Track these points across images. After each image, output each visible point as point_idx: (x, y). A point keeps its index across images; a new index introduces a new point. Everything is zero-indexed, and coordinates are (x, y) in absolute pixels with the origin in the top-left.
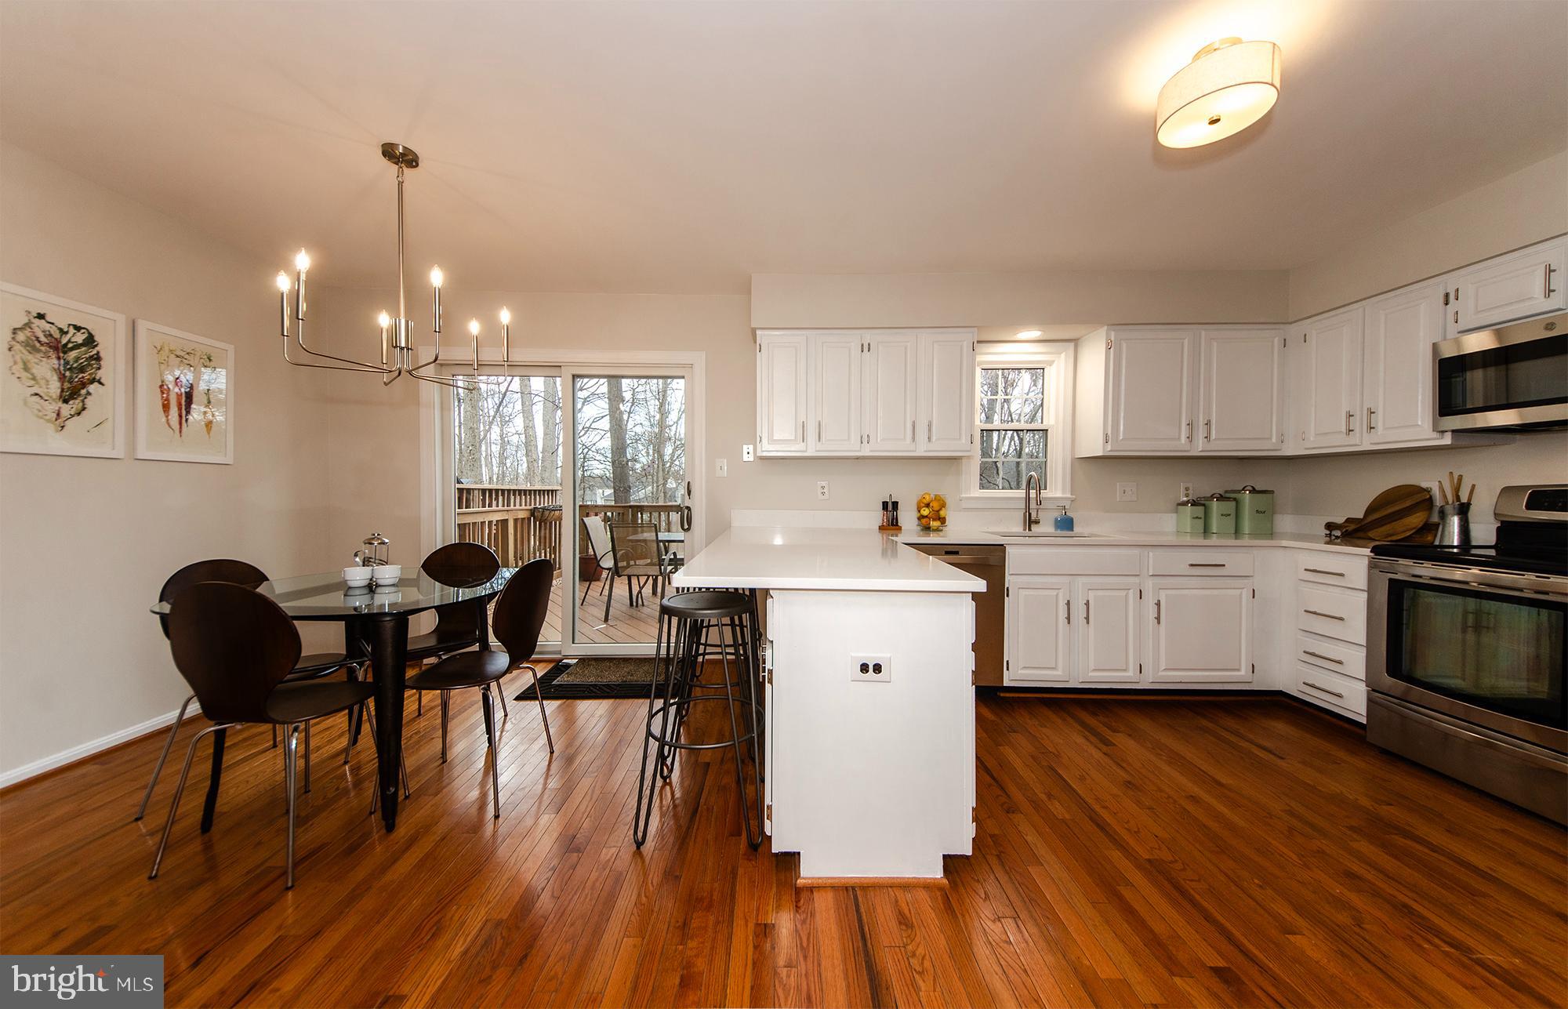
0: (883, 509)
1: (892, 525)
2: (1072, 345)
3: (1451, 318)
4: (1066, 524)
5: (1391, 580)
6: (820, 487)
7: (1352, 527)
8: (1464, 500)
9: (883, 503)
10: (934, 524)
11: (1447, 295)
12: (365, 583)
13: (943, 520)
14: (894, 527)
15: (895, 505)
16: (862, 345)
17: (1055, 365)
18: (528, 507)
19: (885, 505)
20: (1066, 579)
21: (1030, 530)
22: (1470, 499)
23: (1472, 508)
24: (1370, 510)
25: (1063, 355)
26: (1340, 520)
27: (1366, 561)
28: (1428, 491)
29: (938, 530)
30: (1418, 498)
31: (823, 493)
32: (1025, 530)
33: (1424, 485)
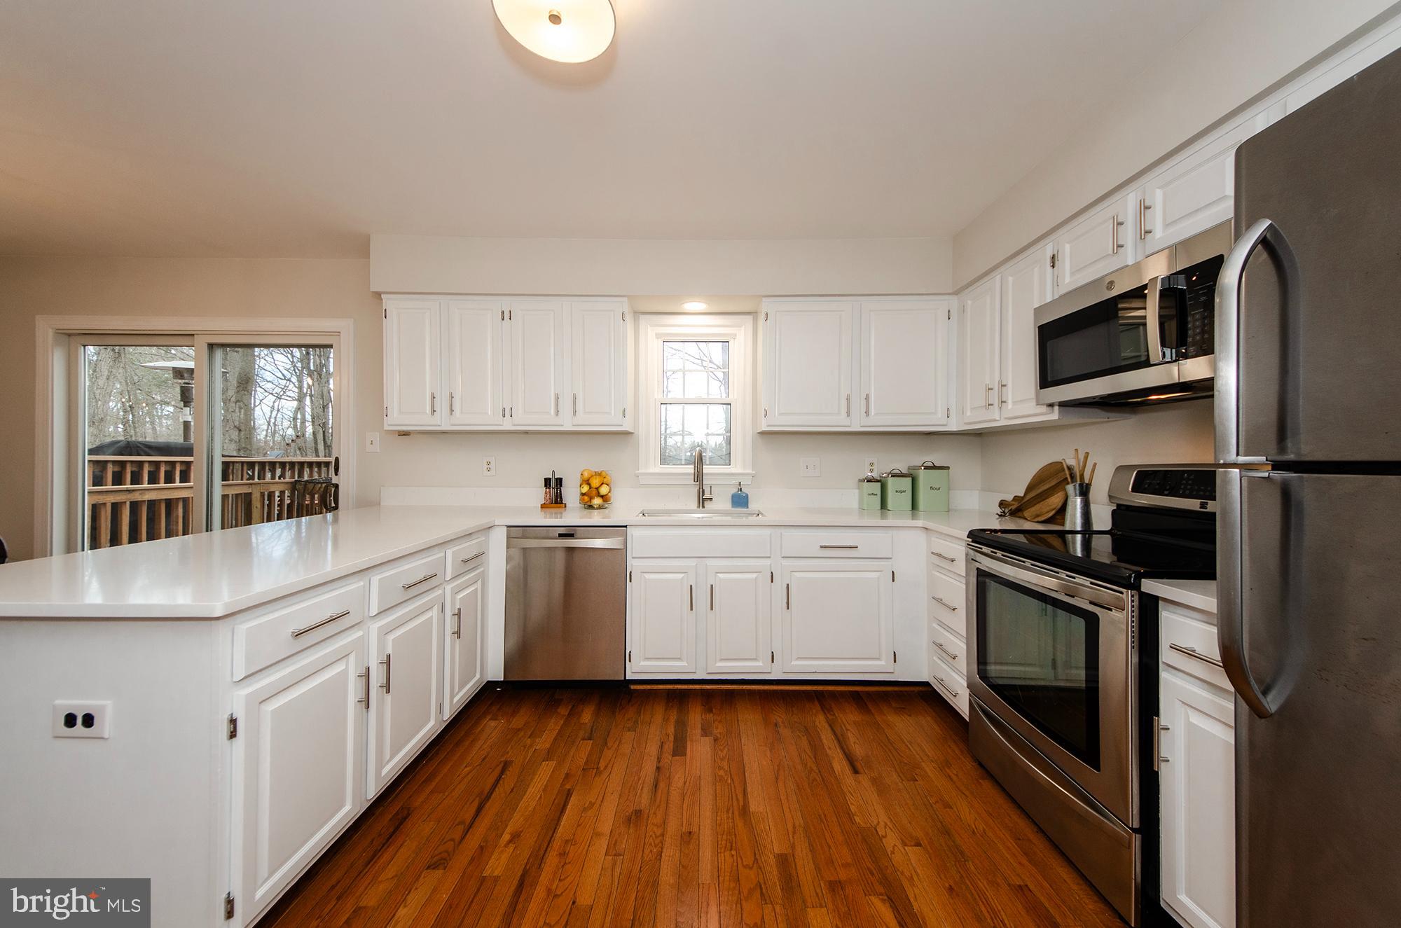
0: (546, 486)
1: (556, 503)
2: (750, 318)
4: (740, 500)
5: (978, 570)
6: (485, 463)
7: (1015, 505)
8: (1087, 481)
9: (545, 479)
10: (597, 501)
13: (605, 498)
14: (559, 505)
15: (559, 481)
16: (503, 313)
17: (737, 338)
18: (287, 480)
19: (547, 482)
20: (692, 562)
21: (703, 507)
22: (1091, 480)
23: (1090, 488)
24: (1029, 488)
25: (743, 328)
26: (1010, 499)
27: (965, 547)
29: (600, 507)
31: (489, 470)
32: (699, 507)
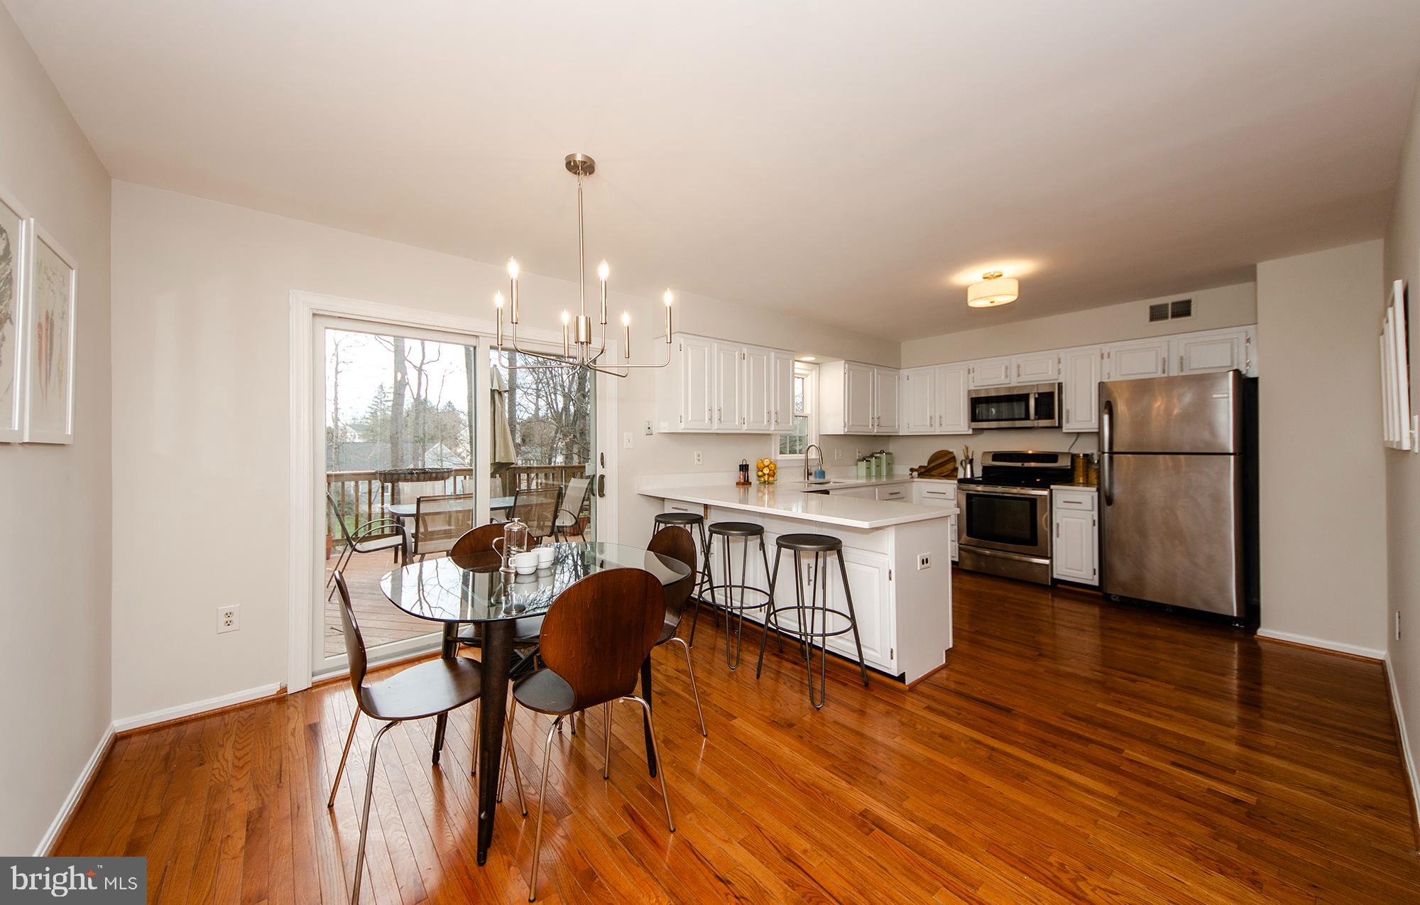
0: (740, 470)
1: (746, 481)
2: (817, 366)
3: (971, 380)
4: (821, 475)
5: (967, 494)
7: (923, 470)
9: (741, 465)
10: (770, 479)
11: (969, 370)
12: (532, 570)
13: (774, 477)
14: (747, 483)
15: (746, 467)
16: (741, 354)
17: (810, 377)
19: (742, 467)
21: (808, 479)
22: (973, 456)
23: (974, 461)
24: (930, 462)
25: (814, 372)
26: (917, 467)
27: (955, 486)
28: (952, 453)
29: (771, 483)
30: (949, 456)
31: (699, 460)
32: (805, 479)
33: (951, 450)
